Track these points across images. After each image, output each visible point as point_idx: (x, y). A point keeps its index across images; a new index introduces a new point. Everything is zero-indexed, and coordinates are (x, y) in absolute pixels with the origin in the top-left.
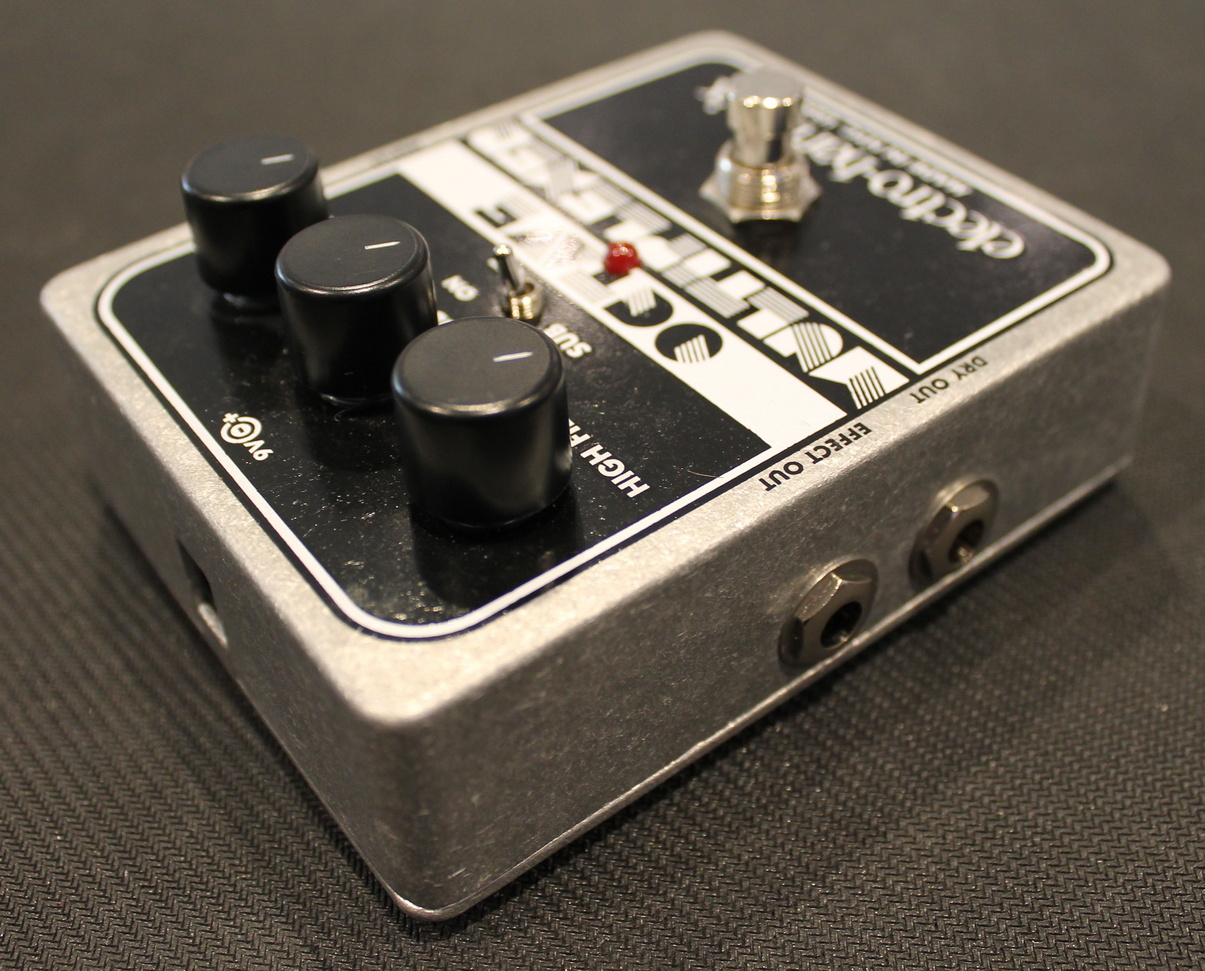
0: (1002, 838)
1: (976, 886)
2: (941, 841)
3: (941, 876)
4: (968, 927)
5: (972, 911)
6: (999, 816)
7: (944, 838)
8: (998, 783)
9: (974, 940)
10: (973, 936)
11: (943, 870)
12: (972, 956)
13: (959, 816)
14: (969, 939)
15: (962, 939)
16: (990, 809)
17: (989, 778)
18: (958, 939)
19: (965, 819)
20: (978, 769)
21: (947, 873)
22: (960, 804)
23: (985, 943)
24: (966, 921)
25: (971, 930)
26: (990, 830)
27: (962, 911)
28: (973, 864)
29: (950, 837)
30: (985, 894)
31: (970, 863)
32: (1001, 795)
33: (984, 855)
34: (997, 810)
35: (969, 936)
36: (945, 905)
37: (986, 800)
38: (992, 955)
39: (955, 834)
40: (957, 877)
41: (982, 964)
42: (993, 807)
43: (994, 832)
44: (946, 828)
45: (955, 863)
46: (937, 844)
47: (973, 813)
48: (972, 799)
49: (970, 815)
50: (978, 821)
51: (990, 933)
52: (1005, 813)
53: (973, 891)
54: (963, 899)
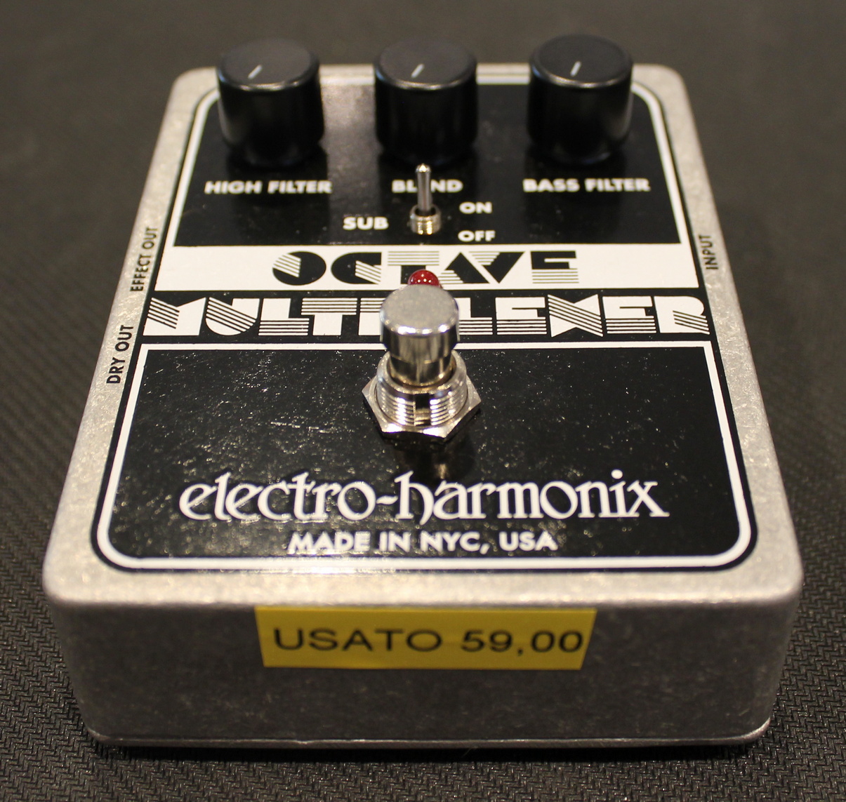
0: (839, 650)
1: (821, 688)
2: (792, 653)
3: (794, 680)
4: (816, 719)
5: (819, 706)
6: (836, 633)
7: (795, 651)
8: (833, 608)
9: (820, 728)
10: (821, 725)
11: (795, 675)
12: (821, 740)
13: (806, 634)
14: (817, 727)
15: (812, 728)
16: (829, 628)
17: (827, 604)
18: (809, 727)
19: (810, 636)
20: (818, 597)
21: (798, 678)
22: (805, 625)
23: (830, 729)
24: (815, 714)
25: (818, 720)
26: (829, 644)
27: (811, 706)
28: (817, 671)
29: (799, 650)
30: (828, 693)
31: (816, 670)
32: (836, 617)
33: (826, 663)
34: (834, 629)
35: (817, 725)
36: (798, 702)
37: (825, 622)
38: (835, 739)
39: (803, 648)
40: (806, 680)
41: (828, 745)
42: (831, 627)
43: (833, 646)
44: (796, 643)
45: (803, 670)
46: (789, 655)
47: (815, 631)
48: (815, 621)
49: (813, 633)
50: (820, 637)
51: (833, 723)
52: (840, 631)
53: (819, 691)
54: (812, 698)
